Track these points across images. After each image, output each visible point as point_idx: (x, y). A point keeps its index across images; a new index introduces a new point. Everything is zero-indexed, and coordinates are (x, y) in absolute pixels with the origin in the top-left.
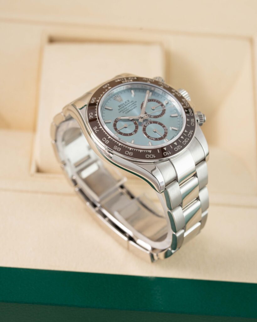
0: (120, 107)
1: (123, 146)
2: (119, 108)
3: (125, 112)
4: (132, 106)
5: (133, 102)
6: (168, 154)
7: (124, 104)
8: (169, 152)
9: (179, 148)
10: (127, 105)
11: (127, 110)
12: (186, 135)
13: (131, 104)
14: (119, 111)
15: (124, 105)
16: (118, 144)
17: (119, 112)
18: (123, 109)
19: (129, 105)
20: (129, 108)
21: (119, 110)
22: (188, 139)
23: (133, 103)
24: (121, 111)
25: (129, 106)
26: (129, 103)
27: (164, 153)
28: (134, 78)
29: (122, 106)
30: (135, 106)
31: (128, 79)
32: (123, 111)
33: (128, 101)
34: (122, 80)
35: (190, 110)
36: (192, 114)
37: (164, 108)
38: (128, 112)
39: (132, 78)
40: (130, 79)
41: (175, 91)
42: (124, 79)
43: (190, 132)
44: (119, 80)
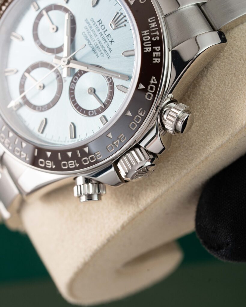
0: (98, 24)
2: (96, 20)
3: (85, 31)
4: (101, 49)
5: (108, 51)
7: (104, 32)
10: (104, 39)
13: (105, 45)
14: (89, 21)
15: (102, 31)
17: (86, 20)
18: (94, 28)
19: (103, 42)
20: (96, 41)
21: (92, 20)
23: (106, 51)
24: (88, 23)
25: (100, 43)
26: (106, 41)
28: (158, 57)
29: (99, 27)
30: (99, 53)
31: (154, 44)
32: (89, 29)
33: (112, 42)
34: (155, 31)
35: (73, 164)
36: (66, 167)
37: (91, 113)
38: (86, 38)
39: (157, 53)
40: (156, 48)
41: (120, 142)
42: (155, 36)
43: (25, 155)
44: (153, 25)
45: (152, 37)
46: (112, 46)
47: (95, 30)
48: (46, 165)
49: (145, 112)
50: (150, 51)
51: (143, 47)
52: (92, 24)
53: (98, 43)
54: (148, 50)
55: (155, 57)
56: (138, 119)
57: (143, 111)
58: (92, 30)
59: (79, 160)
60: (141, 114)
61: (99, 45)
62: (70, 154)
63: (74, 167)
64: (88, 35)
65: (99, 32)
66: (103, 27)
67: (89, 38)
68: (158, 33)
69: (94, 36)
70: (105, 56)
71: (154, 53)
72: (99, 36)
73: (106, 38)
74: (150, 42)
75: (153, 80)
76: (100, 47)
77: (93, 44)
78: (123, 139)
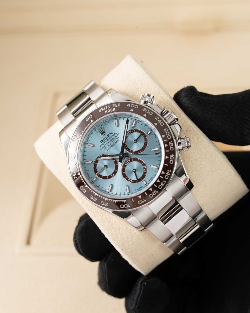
0: (103, 143)
1: (98, 196)
3: (106, 149)
4: (115, 139)
5: (116, 135)
6: (143, 202)
8: (144, 199)
9: (154, 194)
10: (110, 138)
12: (162, 178)
13: (113, 137)
15: (106, 139)
16: (94, 193)
17: (101, 149)
18: (105, 145)
19: (111, 138)
20: (111, 142)
21: (101, 146)
22: (165, 182)
23: (116, 136)
24: (102, 148)
25: (112, 140)
26: (111, 137)
27: (138, 202)
28: (118, 105)
29: (104, 141)
30: (117, 140)
31: (111, 107)
32: (105, 147)
33: (111, 134)
34: (105, 108)
35: (171, 144)
36: (173, 148)
37: (146, 140)
38: (110, 148)
39: (116, 105)
40: (113, 106)
41: (159, 119)
42: (107, 107)
43: (168, 172)
44: (103, 109)
45: (108, 109)
47: (106, 144)
50: (115, 108)
51: (113, 112)
52: (103, 146)
53: (112, 141)
54: (114, 109)
55: (118, 106)
56: (147, 111)
57: (143, 109)
58: (106, 145)
59: (169, 141)
60: (145, 110)
61: (113, 141)
62: (166, 145)
63: (172, 144)
64: (108, 147)
65: (107, 141)
66: (104, 139)
67: (109, 146)
68: (106, 107)
69: (109, 144)
70: (118, 136)
71: (116, 106)
72: (108, 141)
73: (109, 137)
74: (111, 110)
75: (129, 105)
76: (114, 140)
77: (112, 144)
78: (157, 118)
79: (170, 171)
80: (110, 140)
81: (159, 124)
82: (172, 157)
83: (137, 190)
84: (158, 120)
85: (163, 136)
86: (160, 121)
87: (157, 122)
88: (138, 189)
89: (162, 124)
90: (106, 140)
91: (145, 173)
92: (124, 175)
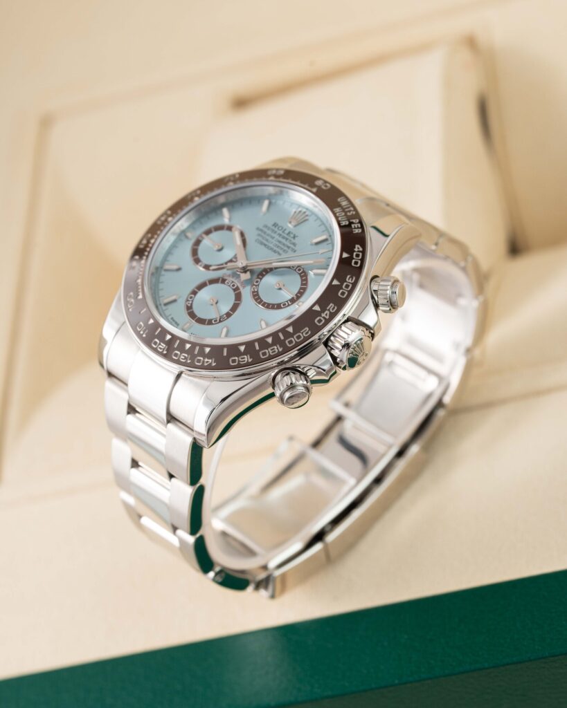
0: (273, 227)
2: (270, 225)
3: (260, 238)
4: (282, 247)
5: (292, 246)
6: (141, 332)
7: (283, 232)
8: (147, 331)
9: (160, 348)
10: (284, 238)
11: (267, 240)
12: (196, 352)
13: (286, 243)
14: (261, 227)
15: (280, 232)
17: (258, 228)
18: (269, 232)
19: (284, 241)
20: (275, 242)
21: (266, 226)
22: (188, 361)
23: (289, 247)
24: (261, 230)
25: (280, 242)
26: (287, 239)
27: (141, 323)
28: (358, 228)
29: (276, 229)
30: (281, 252)
31: (350, 218)
32: (263, 234)
33: (294, 237)
34: (349, 207)
35: (276, 350)
36: (267, 356)
37: (285, 305)
38: (261, 243)
39: (356, 225)
40: (354, 221)
41: (330, 312)
42: (350, 211)
43: (210, 361)
44: (344, 203)
45: (346, 212)
46: (296, 241)
47: (271, 233)
48: (239, 361)
49: (354, 278)
50: (347, 224)
51: (338, 221)
52: (265, 229)
53: (277, 243)
54: (345, 223)
55: (355, 228)
56: (347, 286)
57: (351, 278)
58: (268, 235)
59: (282, 344)
60: (350, 281)
61: (279, 244)
62: (270, 340)
63: (277, 352)
64: (263, 241)
65: (277, 234)
66: (280, 228)
67: (265, 242)
68: (351, 208)
69: (270, 239)
70: (290, 251)
71: (353, 226)
72: (277, 237)
73: (286, 236)
74: (345, 217)
75: (358, 248)
77: (271, 245)
78: (333, 309)
79: (214, 364)
80: (280, 239)
81: (318, 314)
82: (246, 360)
83: (170, 318)
84: (327, 312)
85: (290, 329)
86: (326, 314)
87: (323, 310)
88: (172, 318)
89: (319, 321)
90: (278, 232)
91: (210, 322)
92: (201, 286)
